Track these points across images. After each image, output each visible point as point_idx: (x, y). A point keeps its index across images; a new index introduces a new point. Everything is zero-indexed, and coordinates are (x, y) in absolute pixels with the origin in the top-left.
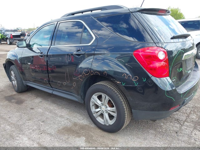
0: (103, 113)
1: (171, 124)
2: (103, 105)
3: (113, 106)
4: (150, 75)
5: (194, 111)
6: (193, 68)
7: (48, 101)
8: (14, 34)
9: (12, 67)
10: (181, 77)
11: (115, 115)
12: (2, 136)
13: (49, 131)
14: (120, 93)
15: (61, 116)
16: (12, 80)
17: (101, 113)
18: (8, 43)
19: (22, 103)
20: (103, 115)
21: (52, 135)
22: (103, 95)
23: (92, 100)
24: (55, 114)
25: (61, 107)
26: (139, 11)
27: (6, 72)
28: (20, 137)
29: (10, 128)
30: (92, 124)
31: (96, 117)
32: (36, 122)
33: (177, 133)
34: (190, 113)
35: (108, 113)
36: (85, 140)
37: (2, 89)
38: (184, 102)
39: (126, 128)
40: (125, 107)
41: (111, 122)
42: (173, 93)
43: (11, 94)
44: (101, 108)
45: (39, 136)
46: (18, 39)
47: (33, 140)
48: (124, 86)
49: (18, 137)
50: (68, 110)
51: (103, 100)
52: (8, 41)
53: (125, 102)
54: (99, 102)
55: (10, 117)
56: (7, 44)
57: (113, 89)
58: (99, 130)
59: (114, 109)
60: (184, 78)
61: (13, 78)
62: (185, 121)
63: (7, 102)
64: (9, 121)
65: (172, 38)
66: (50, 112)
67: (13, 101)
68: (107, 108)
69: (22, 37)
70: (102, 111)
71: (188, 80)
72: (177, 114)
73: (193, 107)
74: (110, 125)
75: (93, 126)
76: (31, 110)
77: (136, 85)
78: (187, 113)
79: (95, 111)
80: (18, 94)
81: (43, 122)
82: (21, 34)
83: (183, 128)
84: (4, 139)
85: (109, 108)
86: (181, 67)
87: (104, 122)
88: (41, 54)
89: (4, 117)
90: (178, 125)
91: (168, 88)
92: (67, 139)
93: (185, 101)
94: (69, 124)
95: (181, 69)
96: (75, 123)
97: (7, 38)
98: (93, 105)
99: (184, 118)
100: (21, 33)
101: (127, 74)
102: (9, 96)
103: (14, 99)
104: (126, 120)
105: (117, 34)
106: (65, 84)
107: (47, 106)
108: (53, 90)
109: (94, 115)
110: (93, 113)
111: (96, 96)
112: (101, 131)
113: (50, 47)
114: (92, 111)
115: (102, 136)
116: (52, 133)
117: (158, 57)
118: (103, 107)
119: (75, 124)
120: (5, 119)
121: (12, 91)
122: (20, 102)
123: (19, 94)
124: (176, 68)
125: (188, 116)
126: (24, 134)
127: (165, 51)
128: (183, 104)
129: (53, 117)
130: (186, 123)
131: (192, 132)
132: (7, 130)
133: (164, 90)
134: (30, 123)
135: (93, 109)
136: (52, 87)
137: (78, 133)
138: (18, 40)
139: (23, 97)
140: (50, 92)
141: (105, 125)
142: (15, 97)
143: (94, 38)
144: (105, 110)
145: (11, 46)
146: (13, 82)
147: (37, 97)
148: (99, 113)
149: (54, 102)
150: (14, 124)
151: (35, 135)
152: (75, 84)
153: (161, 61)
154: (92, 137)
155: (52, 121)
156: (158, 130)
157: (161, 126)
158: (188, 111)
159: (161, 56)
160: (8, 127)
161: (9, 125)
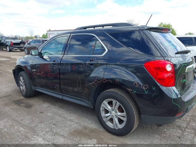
0: (113, 117)
1: (174, 130)
2: (113, 110)
3: (123, 112)
4: (159, 85)
5: (193, 119)
6: (193, 80)
7: (56, 106)
8: (14, 41)
9: (22, 73)
10: (184, 88)
11: (125, 119)
12: (18, 137)
13: (62, 133)
14: (130, 100)
15: (70, 120)
16: (20, 85)
17: (110, 118)
18: (8, 50)
19: (31, 107)
20: (113, 119)
21: (65, 137)
22: (114, 101)
23: (102, 105)
24: (65, 118)
25: (69, 112)
26: (147, 29)
27: (15, 77)
28: (35, 138)
29: (24, 129)
30: (101, 128)
31: (105, 122)
32: (48, 125)
33: (180, 138)
34: (190, 121)
35: (118, 118)
36: (96, 142)
37: (9, 93)
38: (187, 110)
39: (133, 132)
40: (135, 113)
41: (121, 126)
42: (178, 100)
43: (19, 98)
44: (111, 113)
45: (53, 137)
46: (18, 46)
47: (48, 141)
48: (135, 93)
49: (32, 138)
50: (77, 115)
51: (114, 106)
52: (8, 48)
53: (135, 108)
54: (109, 108)
55: (21, 120)
56: (6, 51)
57: (123, 95)
58: (108, 134)
59: (124, 114)
60: (186, 88)
61: (21, 83)
62: (186, 128)
63: (17, 105)
64: (21, 123)
65: (176, 53)
66: (60, 116)
67: (22, 105)
68: (117, 113)
69: (22, 45)
70: (112, 116)
71: (189, 90)
72: (178, 122)
73: (191, 116)
74: (119, 129)
75: (102, 129)
76: (41, 114)
77: (146, 93)
78: (187, 121)
79: (105, 116)
80: (25, 98)
81: (54, 125)
82: (21, 42)
83: (185, 134)
84: (20, 139)
85: (119, 114)
86: (184, 78)
87: (114, 126)
88: (53, 63)
89: (15, 119)
90: (180, 132)
91: (174, 96)
92: (80, 140)
93: (189, 108)
94: (79, 128)
95: (184, 80)
96: (85, 126)
97: (7, 45)
98: (103, 110)
99: (184, 125)
100: (21, 40)
101: (138, 83)
102: (18, 100)
103: (22, 103)
104: (135, 124)
105: (129, 49)
106: (76, 90)
107: (56, 111)
108: (63, 96)
109: (104, 119)
110: (103, 117)
111: (107, 102)
112: (110, 134)
113: (63, 56)
114: (102, 116)
115: (112, 139)
116: (64, 135)
117: (166, 69)
118: (113, 113)
119: (85, 128)
120: (17, 121)
121: (19, 96)
122: (29, 106)
123: (27, 99)
124: (181, 79)
125: (189, 124)
126: (38, 135)
127: (172, 64)
128: (186, 111)
129: (63, 120)
130: (187, 130)
131: (193, 138)
132: (21, 131)
133: (171, 98)
134: (42, 126)
135: (103, 114)
136: (62, 93)
137: (89, 136)
138: (18, 48)
139: (31, 101)
140: (60, 97)
141: (114, 129)
142: (23, 101)
143: (107, 50)
144: (115, 115)
145: (11, 53)
146: (21, 87)
147: (44, 102)
148: (109, 118)
149: (62, 107)
150: (27, 126)
151: (49, 136)
152: (86, 90)
153: (168, 72)
154: (103, 139)
155: (63, 124)
156: (163, 135)
157: (165, 132)
158: (188, 119)
159: (169, 68)
160: (22, 128)
161: (21, 127)
